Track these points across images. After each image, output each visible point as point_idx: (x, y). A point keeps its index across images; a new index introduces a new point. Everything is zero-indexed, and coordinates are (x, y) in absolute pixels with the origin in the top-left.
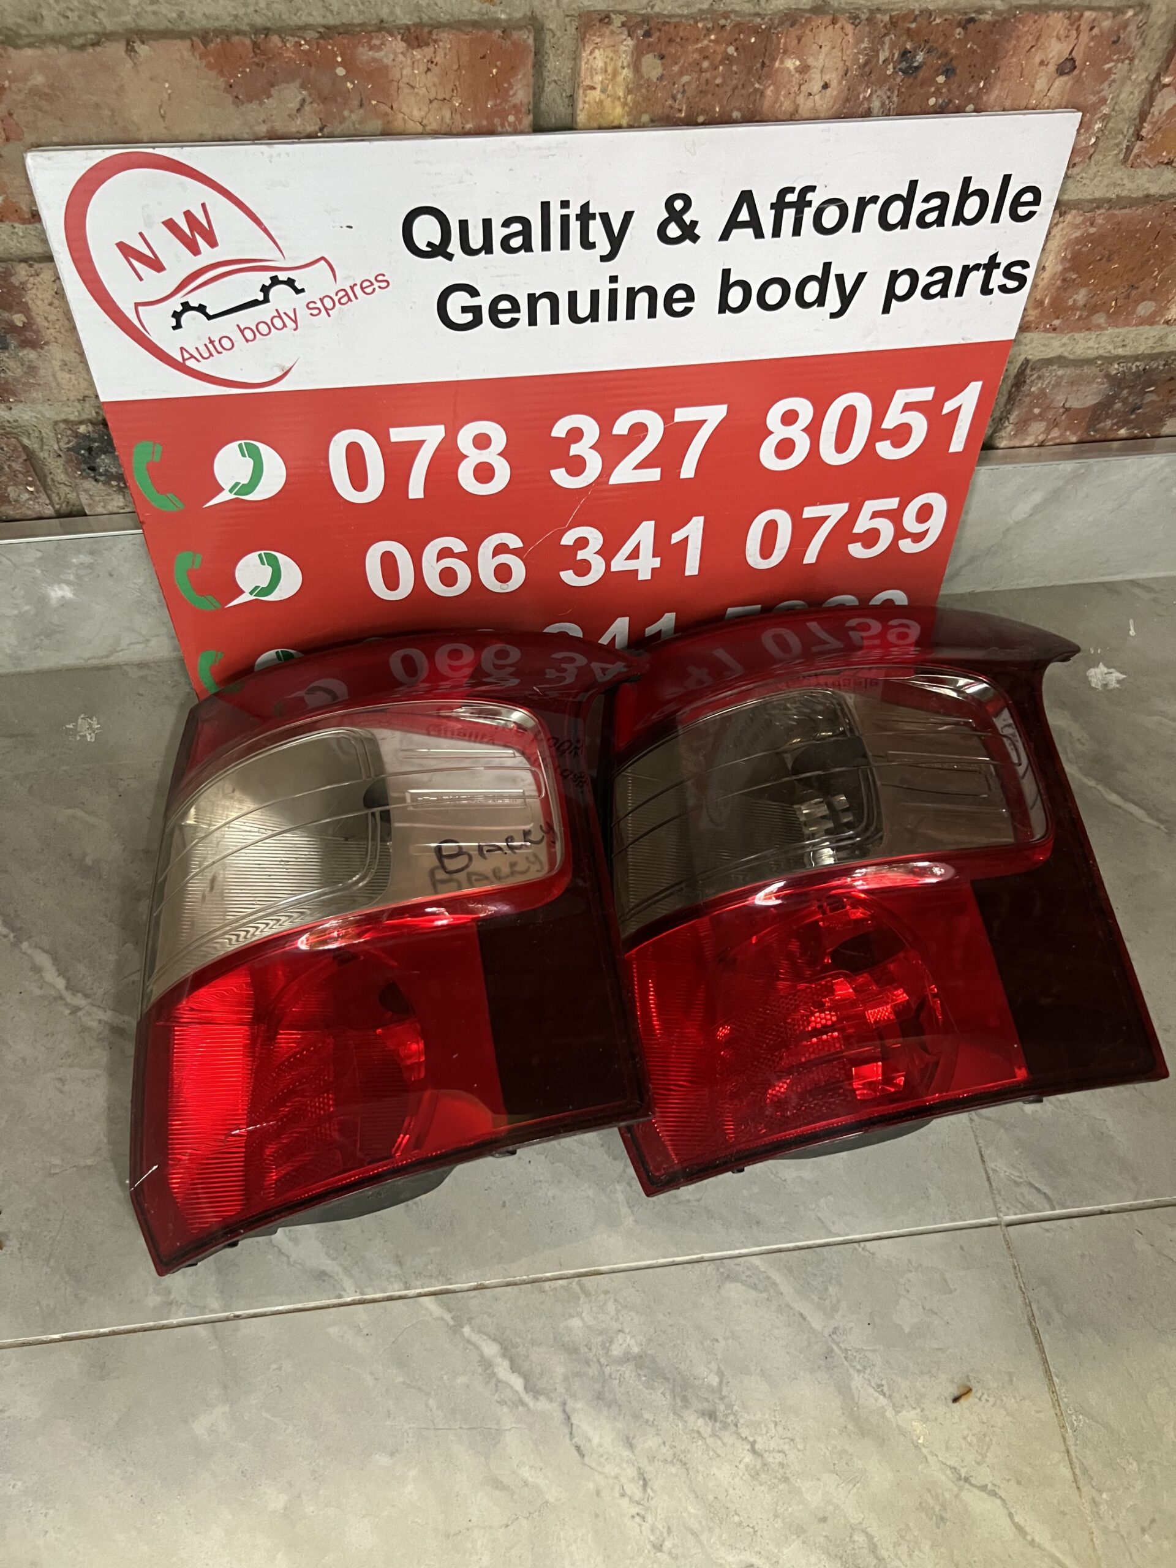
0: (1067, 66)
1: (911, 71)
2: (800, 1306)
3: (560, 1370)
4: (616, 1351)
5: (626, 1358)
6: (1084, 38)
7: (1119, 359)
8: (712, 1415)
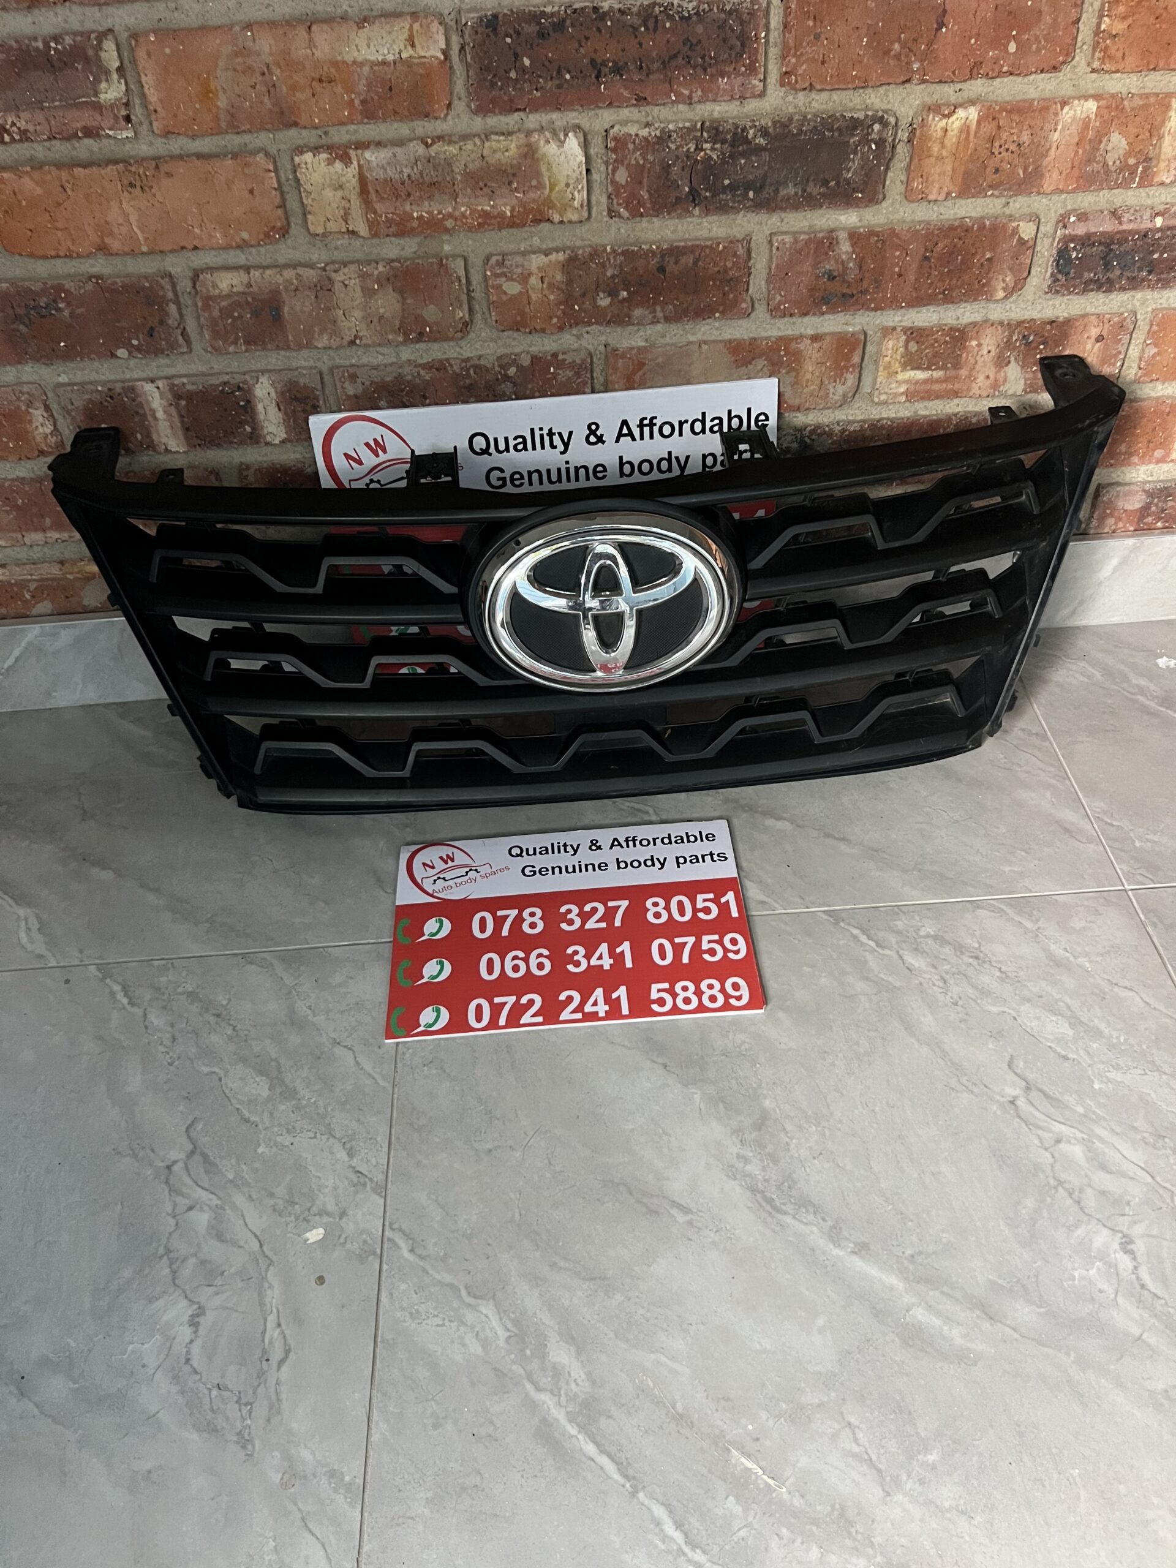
0: (1100, 338)
1: (1028, 344)
2: (1018, 918)
3: (893, 940)
4: (922, 933)
5: (928, 936)
6: (1106, 326)
7: (1149, 482)
8: (977, 958)
